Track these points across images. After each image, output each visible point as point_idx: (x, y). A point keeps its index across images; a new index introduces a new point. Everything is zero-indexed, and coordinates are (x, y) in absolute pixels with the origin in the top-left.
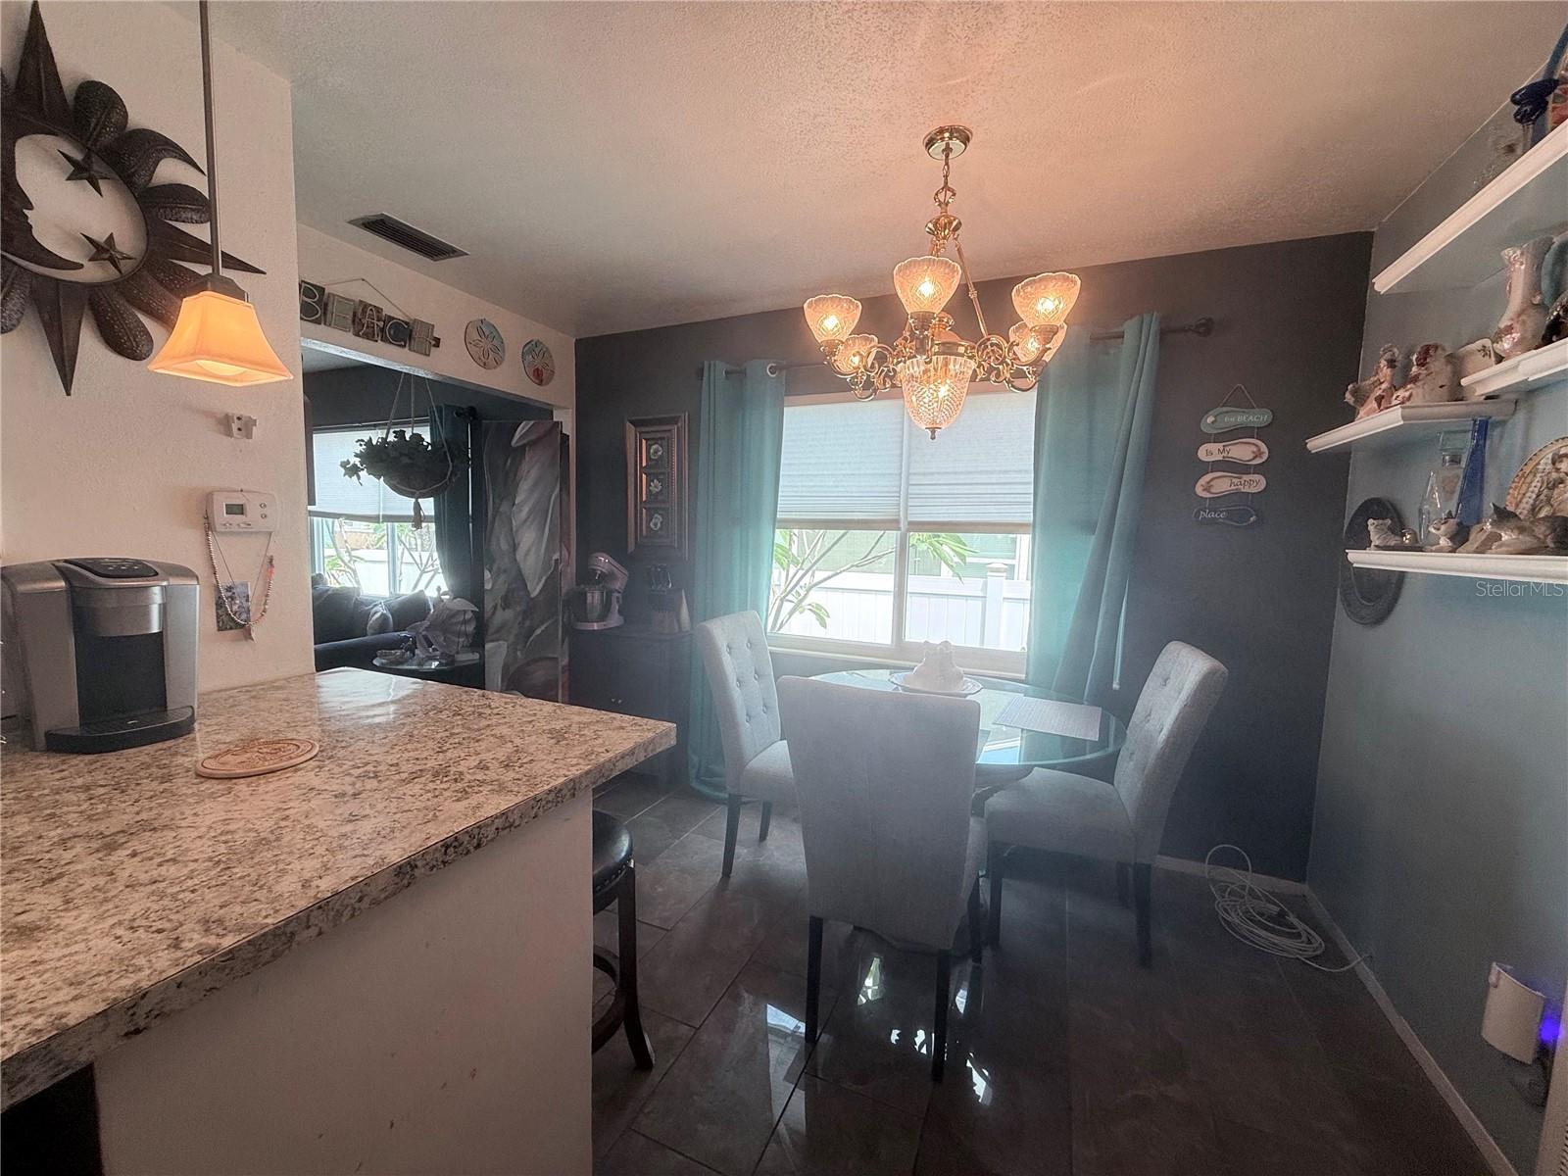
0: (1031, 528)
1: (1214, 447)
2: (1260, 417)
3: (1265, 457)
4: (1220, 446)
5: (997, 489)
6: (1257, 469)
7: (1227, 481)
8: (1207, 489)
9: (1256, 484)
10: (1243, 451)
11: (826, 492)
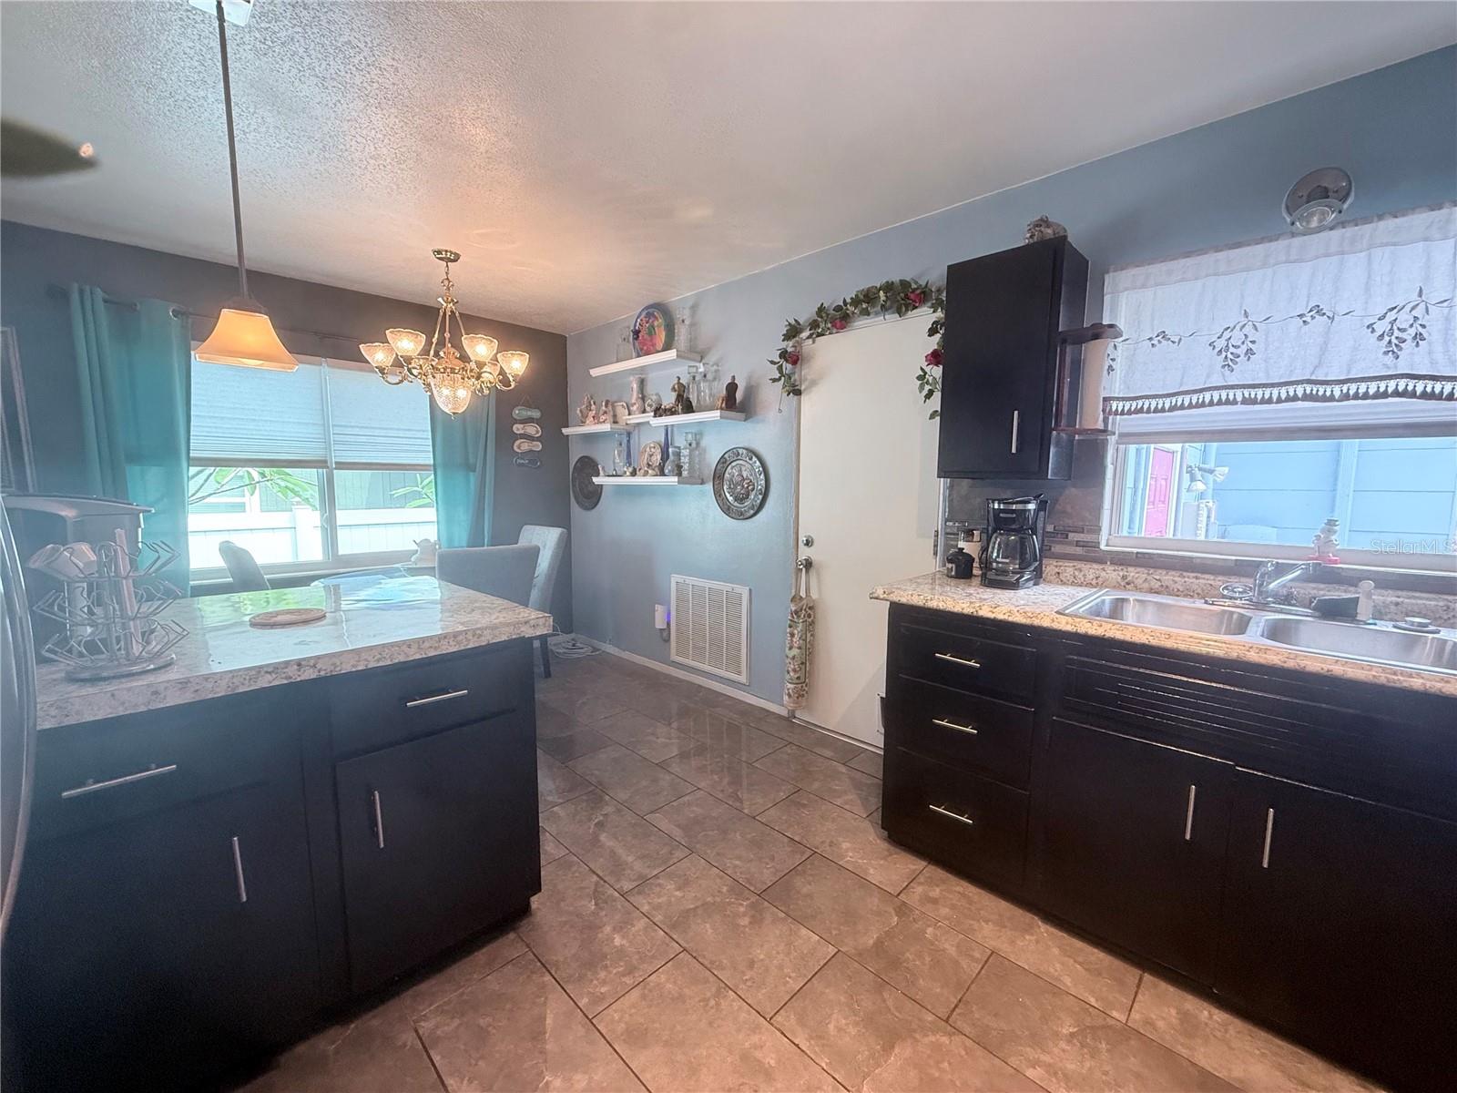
0: (432, 468)
1: (520, 426)
2: (536, 414)
3: (540, 434)
4: (522, 426)
5: (405, 441)
6: (538, 439)
7: (526, 444)
8: (519, 448)
9: (538, 446)
10: (532, 430)
11: (232, 433)
